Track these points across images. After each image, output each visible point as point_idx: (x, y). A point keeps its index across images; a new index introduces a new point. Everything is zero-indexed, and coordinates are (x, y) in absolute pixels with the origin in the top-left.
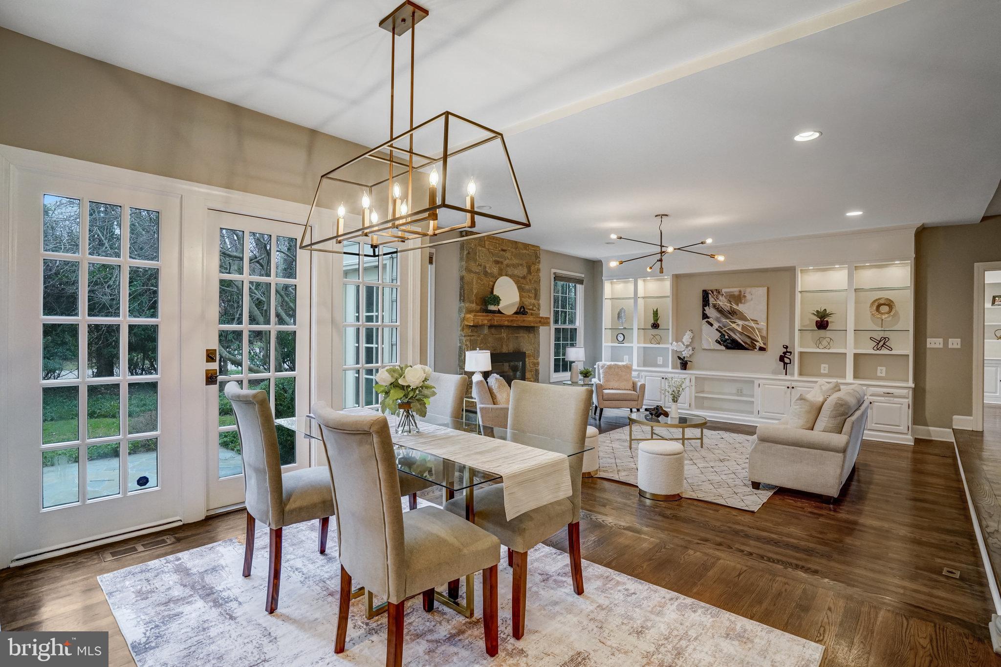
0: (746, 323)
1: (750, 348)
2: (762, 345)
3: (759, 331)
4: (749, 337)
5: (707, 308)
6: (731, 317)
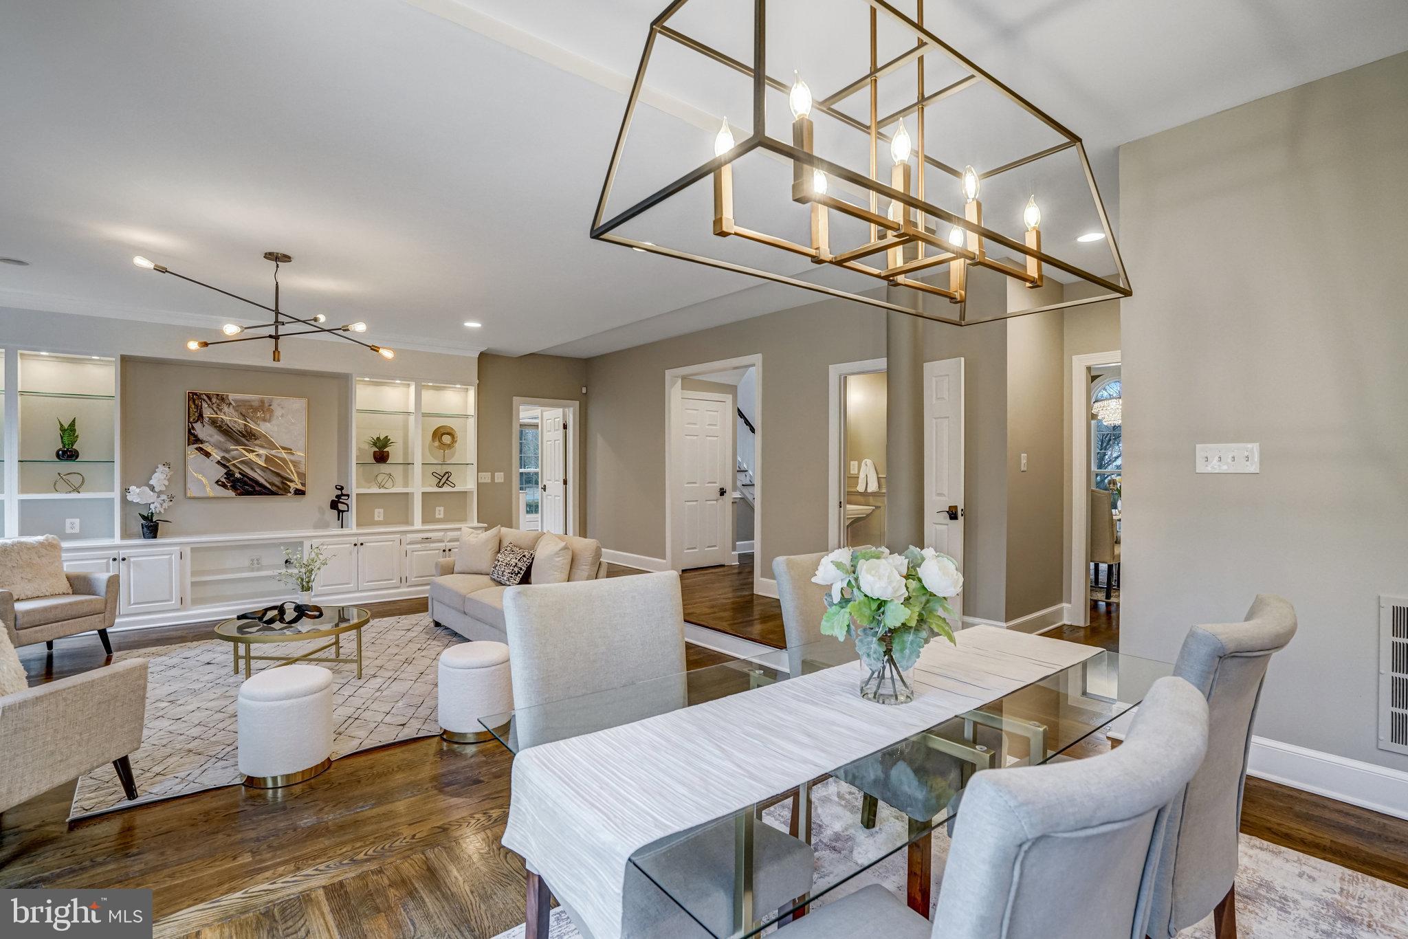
0: (273, 452)
1: (280, 492)
2: (300, 487)
3: (294, 466)
4: (278, 475)
5: (197, 425)
6: (246, 442)
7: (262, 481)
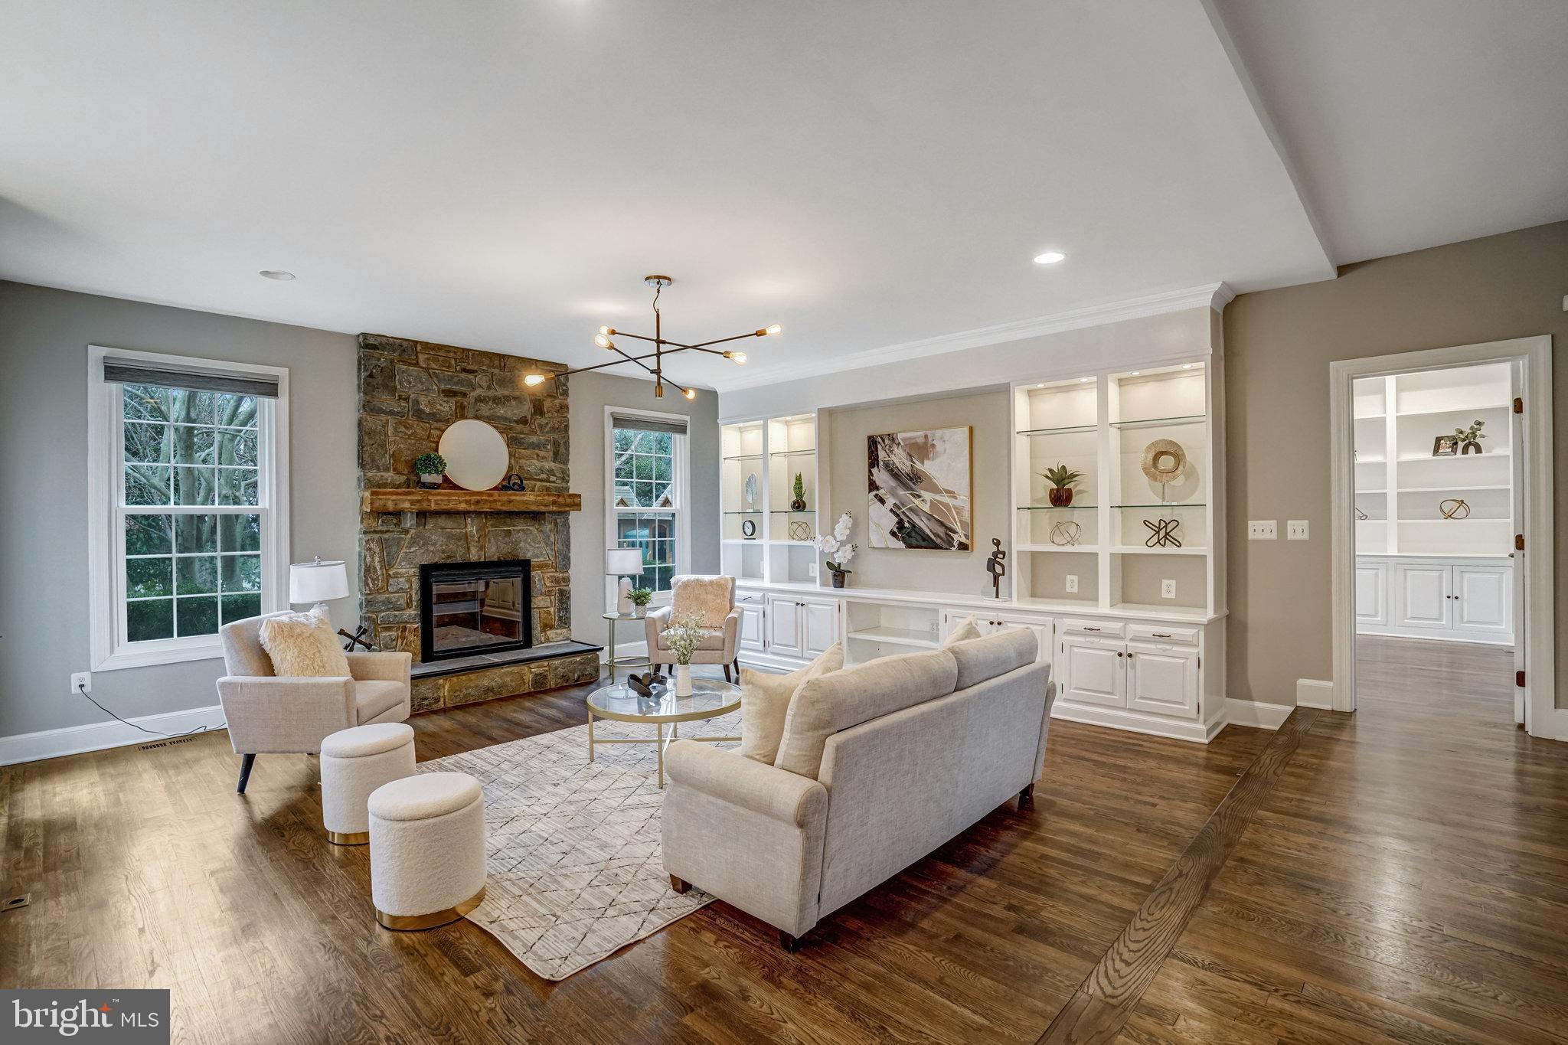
0: (937, 497)
1: (944, 546)
2: (963, 540)
3: (957, 513)
4: (942, 524)
5: (875, 471)
6: (913, 485)
7: (928, 532)
